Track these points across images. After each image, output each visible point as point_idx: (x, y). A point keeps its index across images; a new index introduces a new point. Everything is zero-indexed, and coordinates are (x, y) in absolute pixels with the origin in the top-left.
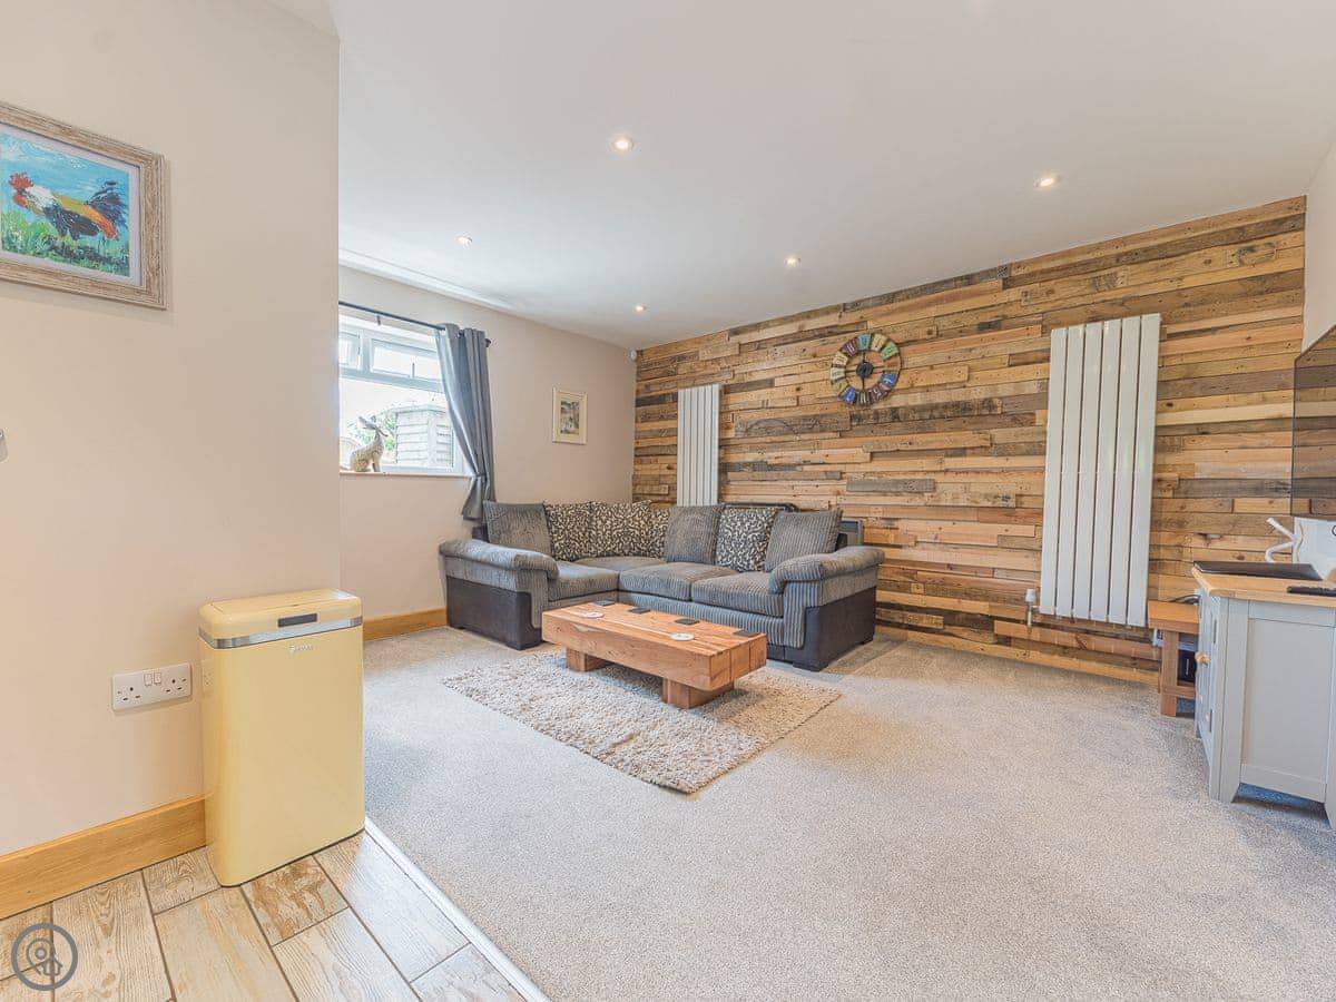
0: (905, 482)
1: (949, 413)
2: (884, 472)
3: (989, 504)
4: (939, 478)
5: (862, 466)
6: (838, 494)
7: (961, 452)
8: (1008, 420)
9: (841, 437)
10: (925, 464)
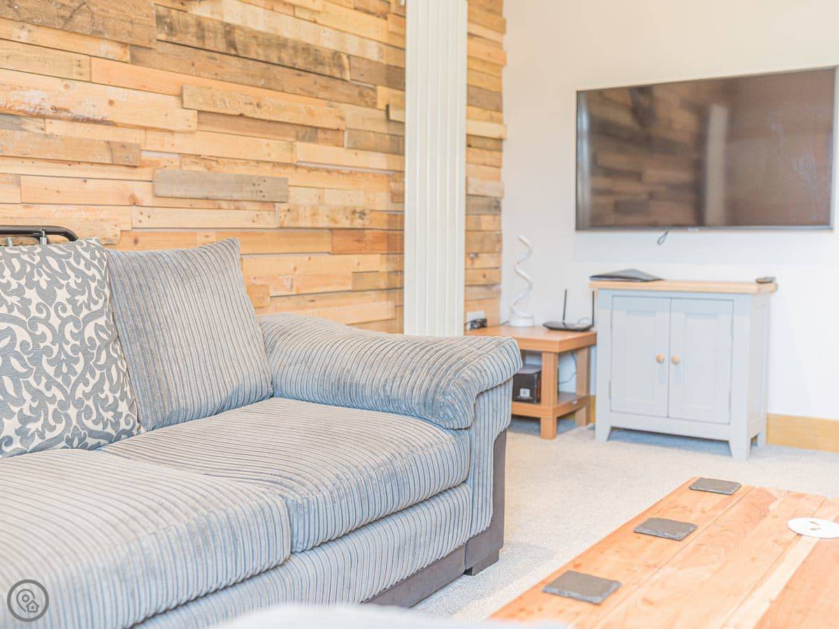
0: (253, 182)
1: (300, 63)
2: (217, 159)
3: (346, 224)
4: (292, 177)
5: (178, 139)
6: (135, 202)
7: (311, 133)
8: (356, 92)
9: (134, 60)
10: (272, 148)
